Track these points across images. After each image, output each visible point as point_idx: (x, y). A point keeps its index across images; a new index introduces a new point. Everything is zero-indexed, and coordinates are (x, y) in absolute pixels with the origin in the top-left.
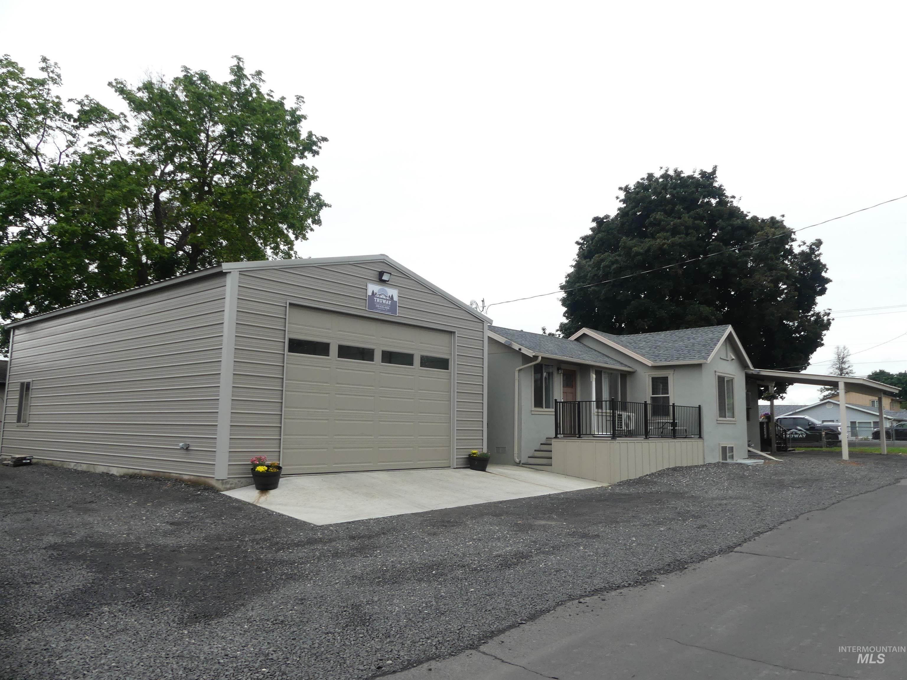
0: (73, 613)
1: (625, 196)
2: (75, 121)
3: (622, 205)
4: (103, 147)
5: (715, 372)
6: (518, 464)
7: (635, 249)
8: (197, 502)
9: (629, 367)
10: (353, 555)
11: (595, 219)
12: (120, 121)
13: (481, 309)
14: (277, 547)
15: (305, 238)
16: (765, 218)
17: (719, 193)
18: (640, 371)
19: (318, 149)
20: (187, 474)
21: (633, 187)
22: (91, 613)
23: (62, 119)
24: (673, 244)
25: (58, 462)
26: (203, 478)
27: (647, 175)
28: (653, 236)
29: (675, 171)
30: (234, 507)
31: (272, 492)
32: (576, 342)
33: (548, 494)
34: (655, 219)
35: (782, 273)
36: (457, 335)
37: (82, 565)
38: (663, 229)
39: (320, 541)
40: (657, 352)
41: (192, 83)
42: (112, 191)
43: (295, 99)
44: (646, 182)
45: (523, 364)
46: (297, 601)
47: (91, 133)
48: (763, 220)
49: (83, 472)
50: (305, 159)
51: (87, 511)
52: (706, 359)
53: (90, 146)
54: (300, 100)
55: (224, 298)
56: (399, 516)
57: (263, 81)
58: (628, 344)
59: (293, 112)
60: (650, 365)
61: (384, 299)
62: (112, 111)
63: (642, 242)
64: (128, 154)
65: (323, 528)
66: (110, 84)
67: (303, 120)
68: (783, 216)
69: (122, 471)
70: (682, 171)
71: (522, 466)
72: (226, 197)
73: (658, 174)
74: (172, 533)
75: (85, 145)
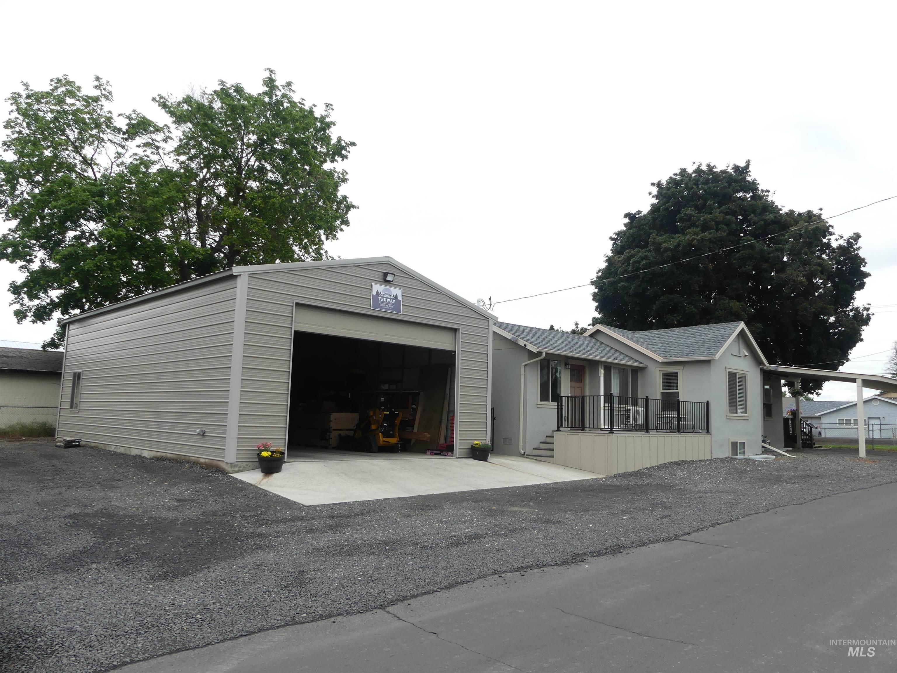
0: (67, 569)
1: (658, 192)
2: (124, 133)
3: (655, 201)
4: (148, 157)
5: (726, 368)
6: (523, 455)
7: (664, 245)
8: (206, 483)
9: (641, 363)
10: (325, 531)
11: (627, 215)
12: (164, 132)
13: (488, 307)
14: (261, 522)
15: (335, 237)
16: (801, 212)
17: (752, 187)
18: (652, 367)
19: (347, 154)
20: (203, 458)
21: (665, 183)
22: (81, 569)
23: (112, 132)
24: (703, 240)
25: (102, 445)
26: (215, 461)
27: (680, 171)
28: (682, 231)
29: (708, 166)
30: (237, 488)
31: (275, 475)
32: (589, 338)
33: (539, 483)
34: (685, 214)
35: (815, 267)
36: (461, 331)
37: (90, 532)
38: (693, 225)
39: (303, 519)
40: (668, 348)
41: (228, 95)
42: (154, 197)
43: (324, 107)
44: (678, 178)
45: (529, 360)
46: (254, 567)
47: (138, 144)
48: (800, 214)
49: (121, 455)
50: (335, 163)
51: (111, 488)
52: (714, 355)
53: (135, 157)
54: (329, 108)
55: (235, 299)
56: (385, 499)
57: (293, 91)
58: (642, 340)
59: (322, 119)
60: (660, 361)
61: (389, 298)
62: (157, 124)
63: (673, 238)
64: (173, 161)
65: (309, 507)
66: (154, 99)
67: (332, 126)
68: (821, 209)
69: (153, 454)
70: (714, 166)
71: (526, 457)
72: (257, 202)
73: (690, 169)
74: (176, 508)
75: (131, 157)
